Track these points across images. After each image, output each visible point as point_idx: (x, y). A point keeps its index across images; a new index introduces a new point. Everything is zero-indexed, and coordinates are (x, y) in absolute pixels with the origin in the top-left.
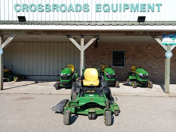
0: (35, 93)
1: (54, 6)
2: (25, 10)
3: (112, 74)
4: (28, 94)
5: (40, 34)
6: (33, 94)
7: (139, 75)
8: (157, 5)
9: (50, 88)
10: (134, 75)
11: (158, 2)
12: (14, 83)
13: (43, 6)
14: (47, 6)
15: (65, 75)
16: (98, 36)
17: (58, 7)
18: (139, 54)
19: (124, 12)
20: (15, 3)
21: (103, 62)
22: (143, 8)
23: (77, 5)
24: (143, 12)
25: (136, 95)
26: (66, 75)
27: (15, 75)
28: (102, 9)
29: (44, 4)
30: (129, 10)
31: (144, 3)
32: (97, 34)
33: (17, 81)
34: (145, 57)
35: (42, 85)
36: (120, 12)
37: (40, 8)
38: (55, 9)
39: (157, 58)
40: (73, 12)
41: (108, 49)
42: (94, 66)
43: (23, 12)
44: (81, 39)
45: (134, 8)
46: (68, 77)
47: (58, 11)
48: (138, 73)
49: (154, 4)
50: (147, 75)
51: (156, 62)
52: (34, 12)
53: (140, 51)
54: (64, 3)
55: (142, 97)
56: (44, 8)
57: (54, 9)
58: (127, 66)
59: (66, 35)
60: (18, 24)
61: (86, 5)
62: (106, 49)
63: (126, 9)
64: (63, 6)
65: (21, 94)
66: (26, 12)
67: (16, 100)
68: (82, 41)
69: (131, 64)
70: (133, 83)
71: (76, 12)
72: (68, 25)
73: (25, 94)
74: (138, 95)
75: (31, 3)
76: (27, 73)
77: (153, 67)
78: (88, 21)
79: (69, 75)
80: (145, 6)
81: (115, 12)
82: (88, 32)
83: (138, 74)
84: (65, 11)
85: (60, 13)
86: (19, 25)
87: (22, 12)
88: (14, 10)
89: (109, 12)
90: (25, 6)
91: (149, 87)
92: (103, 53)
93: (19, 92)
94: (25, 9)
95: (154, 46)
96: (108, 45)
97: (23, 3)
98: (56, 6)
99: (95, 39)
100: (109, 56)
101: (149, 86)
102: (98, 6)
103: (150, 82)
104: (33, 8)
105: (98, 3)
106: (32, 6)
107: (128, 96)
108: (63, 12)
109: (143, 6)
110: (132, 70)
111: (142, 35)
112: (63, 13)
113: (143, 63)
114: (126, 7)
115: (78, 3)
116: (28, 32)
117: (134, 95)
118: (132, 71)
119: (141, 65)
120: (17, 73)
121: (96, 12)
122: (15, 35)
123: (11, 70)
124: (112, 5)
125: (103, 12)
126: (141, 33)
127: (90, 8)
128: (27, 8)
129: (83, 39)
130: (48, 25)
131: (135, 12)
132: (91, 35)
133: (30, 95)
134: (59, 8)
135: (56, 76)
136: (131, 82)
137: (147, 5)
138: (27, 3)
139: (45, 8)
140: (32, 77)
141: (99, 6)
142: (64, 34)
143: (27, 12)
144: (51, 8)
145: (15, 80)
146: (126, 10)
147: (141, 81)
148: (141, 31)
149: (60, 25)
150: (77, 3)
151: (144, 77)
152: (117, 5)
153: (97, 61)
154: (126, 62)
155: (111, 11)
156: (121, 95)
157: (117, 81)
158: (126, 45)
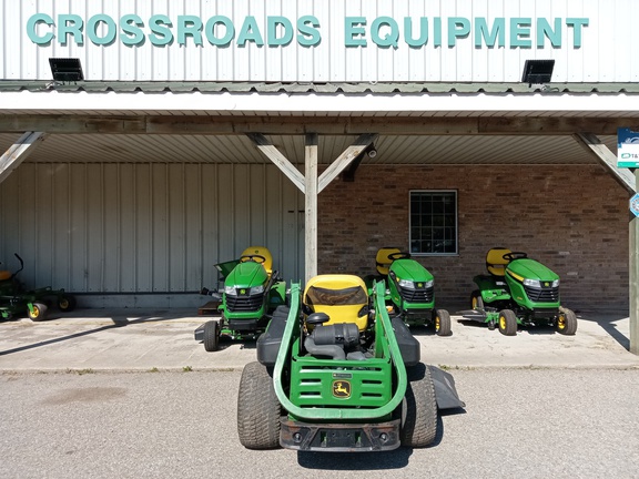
0: (126, 368)
1: (187, 23)
2: (72, 40)
3: (424, 283)
4: (96, 372)
5: (144, 131)
6: (114, 372)
7: (524, 286)
8: (572, 25)
9: (179, 344)
10: (501, 283)
11: (576, 14)
12: (31, 325)
13: (141, 25)
14: (158, 22)
15: (243, 292)
16: (373, 134)
17: (201, 29)
18: (510, 203)
19: (451, 47)
20: (29, 12)
21: (376, 236)
22: (522, 35)
23: (276, 23)
24: (522, 47)
25: (528, 365)
26: (247, 290)
27: (32, 293)
28: (368, 37)
29: (145, 18)
30: (468, 42)
31: (524, 15)
32: (370, 130)
33: (43, 317)
34: (532, 215)
35: (144, 332)
36: (436, 47)
37: (131, 33)
38: (191, 35)
39: (575, 219)
40: (260, 46)
41: (394, 187)
42: (344, 253)
43: (64, 44)
44: (307, 147)
45: (488, 36)
46: (257, 301)
47: (199, 44)
48: (521, 279)
49: (558, 21)
50: (555, 285)
51: (572, 233)
52: (105, 45)
53: (511, 195)
54: (225, 12)
55: (551, 372)
56: (147, 31)
57: (187, 35)
58: (468, 248)
59: (247, 134)
60: (52, 88)
61: (309, 22)
62: (386, 187)
63: (458, 37)
64: (219, 23)
65: (67, 376)
66: (74, 45)
67: (51, 401)
68: (312, 155)
69: (480, 244)
70: (501, 315)
71: (271, 46)
72: (255, 94)
73: (80, 373)
74: (536, 364)
75: (95, 11)
76: (78, 286)
77: (561, 253)
78: (316, 80)
79: (260, 290)
80: (529, 25)
81: (419, 47)
82: (333, 123)
83: (521, 283)
84: (227, 45)
85: (209, 49)
86: (54, 92)
87: (58, 45)
88: (27, 40)
89: (396, 48)
90: (72, 22)
91: (562, 332)
92: (374, 203)
93: (55, 369)
94: (72, 34)
95: (563, 174)
96: (392, 170)
97: (62, 9)
98: (192, 23)
99: (361, 148)
100: (399, 211)
101: (562, 327)
102: (354, 26)
103: (567, 311)
104: (103, 31)
105: (354, 13)
106: (98, 22)
107: (499, 369)
108: (219, 46)
109: (522, 25)
110: (488, 265)
111: (541, 131)
112: (220, 50)
113: (524, 236)
114: (460, 29)
115: (279, 15)
116: (91, 123)
117: (521, 365)
118: (490, 268)
119: (518, 245)
120: (39, 287)
121: (347, 46)
122: (37, 134)
123: (14, 275)
124: (408, 21)
125: (372, 46)
126: (537, 125)
127: (322, 31)
128: (77, 32)
129: (315, 148)
130: (176, 92)
131: (490, 47)
132: (345, 134)
133: (106, 377)
134: (203, 33)
135: (197, 293)
136: (494, 313)
137: (534, 23)
138: (78, 11)
139: (150, 32)
140: (98, 301)
141: (357, 24)
142: (238, 128)
143: (80, 45)
144: (174, 31)
145: (33, 316)
146: (459, 42)
147: (535, 309)
148: (537, 117)
149: (226, 94)
150: (274, 12)
151: (546, 293)
152: (424, 21)
153: (351, 233)
154: (463, 236)
155: (402, 43)
156: (471, 366)
157: (440, 311)
158: (462, 170)
